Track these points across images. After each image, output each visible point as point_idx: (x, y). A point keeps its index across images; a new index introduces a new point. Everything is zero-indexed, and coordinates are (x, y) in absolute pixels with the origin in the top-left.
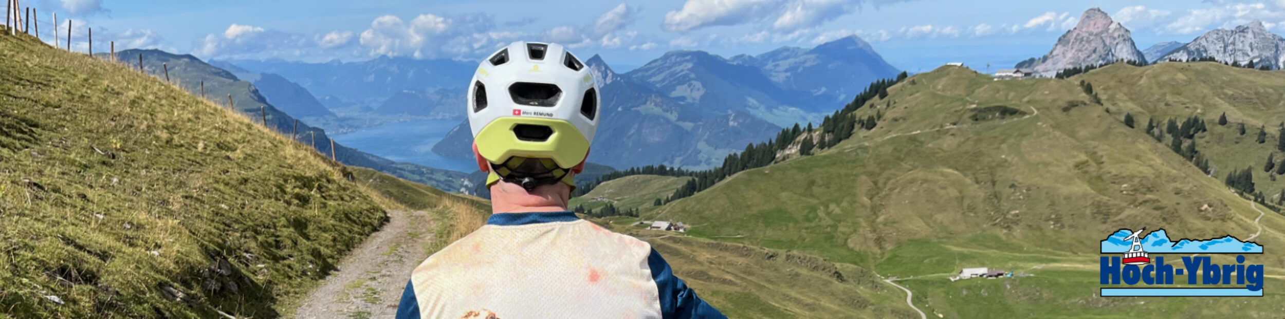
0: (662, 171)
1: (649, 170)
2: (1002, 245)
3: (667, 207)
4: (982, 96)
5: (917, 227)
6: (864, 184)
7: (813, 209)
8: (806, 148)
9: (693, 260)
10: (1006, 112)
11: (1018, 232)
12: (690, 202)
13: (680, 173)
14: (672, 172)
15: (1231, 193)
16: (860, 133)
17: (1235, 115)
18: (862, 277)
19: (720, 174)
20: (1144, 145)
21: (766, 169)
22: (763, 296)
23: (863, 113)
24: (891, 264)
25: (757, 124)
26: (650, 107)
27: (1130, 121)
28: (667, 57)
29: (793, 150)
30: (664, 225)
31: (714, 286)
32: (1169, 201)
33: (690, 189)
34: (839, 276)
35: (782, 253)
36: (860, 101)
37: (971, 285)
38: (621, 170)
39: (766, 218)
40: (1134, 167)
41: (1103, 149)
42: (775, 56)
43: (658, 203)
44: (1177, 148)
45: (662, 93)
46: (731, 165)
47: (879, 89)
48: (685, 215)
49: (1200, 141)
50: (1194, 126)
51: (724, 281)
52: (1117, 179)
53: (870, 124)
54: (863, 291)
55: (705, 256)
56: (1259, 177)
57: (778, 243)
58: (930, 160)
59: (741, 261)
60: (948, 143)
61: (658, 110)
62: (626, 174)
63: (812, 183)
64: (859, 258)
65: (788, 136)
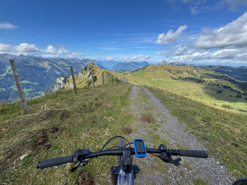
0: (130, 71)
2: (155, 78)
4: (154, 67)
5: (149, 76)
6: (145, 73)
7: (141, 74)
8: (141, 70)
10: (156, 68)
11: (157, 77)
12: (132, 73)
15: (173, 75)
16: (145, 69)
17: (174, 69)
18: (145, 80)
19: (135, 71)
20: (166, 71)
21: (138, 71)
23: (145, 68)
24: (147, 79)
25: (138, 67)
26: (129, 66)
27: (165, 69)
28: (131, 62)
30: (130, 75)
32: (168, 75)
33: (132, 72)
34: (143, 80)
36: (145, 67)
37: (153, 81)
39: (138, 75)
40: (165, 73)
41: (163, 71)
42: (139, 62)
43: (130, 73)
44: (169, 71)
45: (130, 64)
46: (136, 71)
47: (147, 66)
48: (132, 74)
49: (171, 71)
50: (170, 70)
52: (164, 73)
53: (146, 68)
54: (145, 81)
55: (133, 78)
56: (175, 74)
57: (138, 77)
58: (150, 71)
59: (136, 78)
60: (152, 70)
62: (127, 71)
63: (141, 72)
64: (145, 78)
65: (140, 69)
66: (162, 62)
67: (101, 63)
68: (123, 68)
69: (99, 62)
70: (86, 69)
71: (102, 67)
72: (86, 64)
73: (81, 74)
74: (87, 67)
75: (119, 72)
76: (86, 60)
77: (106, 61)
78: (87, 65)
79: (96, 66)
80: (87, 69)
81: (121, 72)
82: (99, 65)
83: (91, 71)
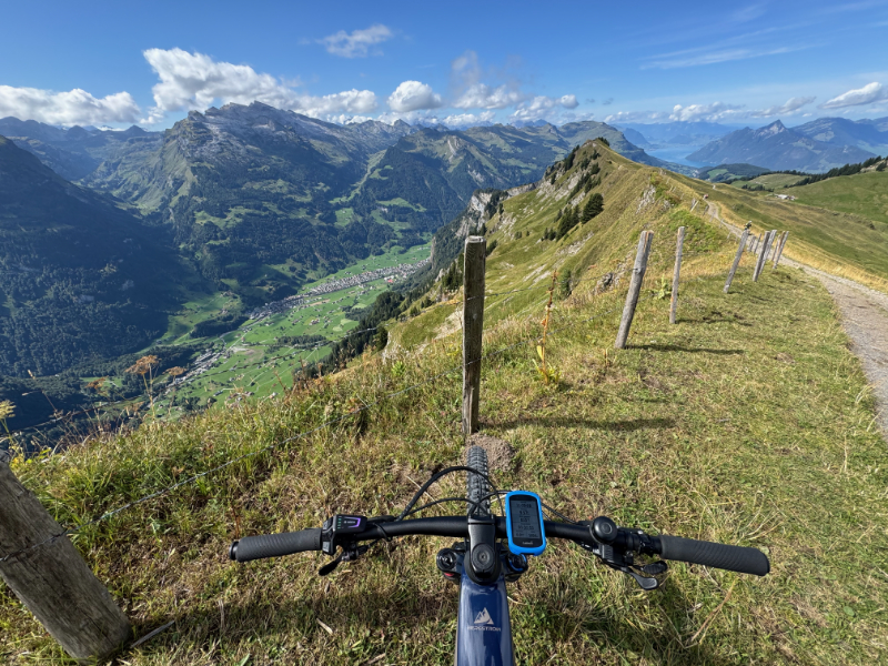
0: (794, 173)
1: (787, 172)
3: (789, 190)
7: (872, 196)
8: (881, 168)
9: (793, 212)
12: (802, 188)
13: (804, 174)
14: (799, 174)
19: (825, 177)
21: (851, 176)
22: (824, 231)
25: (859, 152)
26: (800, 143)
28: (818, 120)
29: (873, 168)
31: (799, 224)
33: (807, 182)
34: (872, 227)
35: (843, 214)
38: (772, 170)
39: (841, 198)
43: (786, 187)
45: (809, 137)
46: (833, 173)
48: (798, 193)
51: (805, 222)
55: (800, 211)
57: (843, 209)
59: (818, 215)
61: (803, 145)
62: (775, 173)
63: (876, 184)
70: (569, 163)
73: (548, 183)
74: (573, 156)
75: (719, 179)
76: (578, 125)
79: (615, 150)
81: (733, 177)
82: (630, 147)
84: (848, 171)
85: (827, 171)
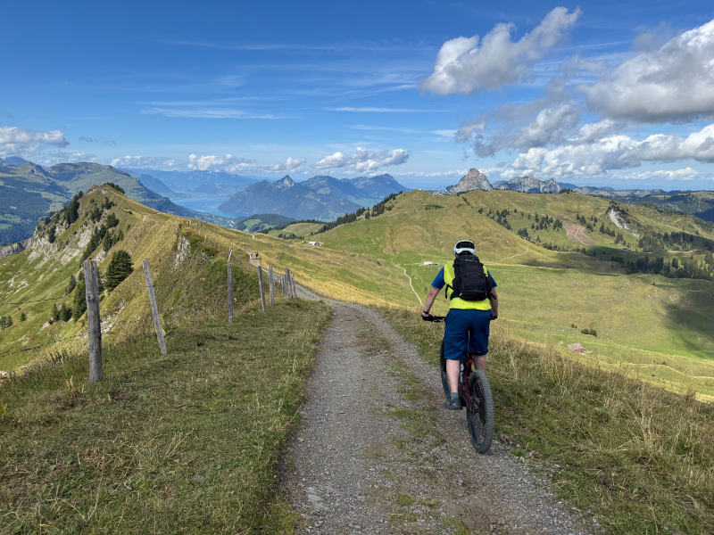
0: (314, 222)
1: (309, 221)
2: (437, 254)
3: (315, 236)
4: (429, 201)
5: (407, 246)
6: (388, 230)
7: (370, 239)
8: (367, 216)
9: (324, 256)
10: (437, 207)
11: (443, 249)
12: (324, 235)
13: (321, 223)
14: (317, 222)
15: (518, 237)
16: (386, 212)
17: (520, 209)
18: (387, 264)
19: (336, 224)
20: (486, 220)
21: (352, 223)
22: (351, 270)
23: (387, 205)
24: (399, 259)
25: (351, 204)
26: (309, 196)
27: (480, 211)
28: (316, 177)
29: (363, 217)
30: (313, 243)
31: (332, 266)
32: (495, 240)
33: (324, 229)
34: (379, 263)
35: (358, 255)
36: (386, 200)
37: (427, 268)
38: (297, 220)
39: (352, 241)
40: (481, 228)
41: (471, 221)
42: (357, 180)
43: (312, 234)
44: (499, 221)
45: (314, 191)
46: (340, 221)
47: (393, 197)
48: (322, 239)
49: (508, 218)
50: (505, 213)
51: (335, 264)
52: (476, 232)
53: (390, 209)
54: (388, 269)
55: (328, 255)
56: (529, 231)
57: (357, 251)
58: (411, 223)
59: (343, 257)
60: (417, 217)
61: (312, 197)
62: (299, 222)
63: (369, 229)
64: (387, 257)
65: (360, 212)
66: (463, 179)
67: (158, 182)
68: (275, 210)
69: (148, 177)
70: (72, 214)
71: (166, 205)
72: (73, 187)
73: (45, 241)
74: (76, 206)
75: (255, 229)
76: (76, 166)
77: (185, 175)
78: (81, 194)
79: (133, 198)
80: (76, 217)
81: (267, 227)
82: (151, 195)
83: (99, 225)
84: (349, 219)
85: (336, 220)
